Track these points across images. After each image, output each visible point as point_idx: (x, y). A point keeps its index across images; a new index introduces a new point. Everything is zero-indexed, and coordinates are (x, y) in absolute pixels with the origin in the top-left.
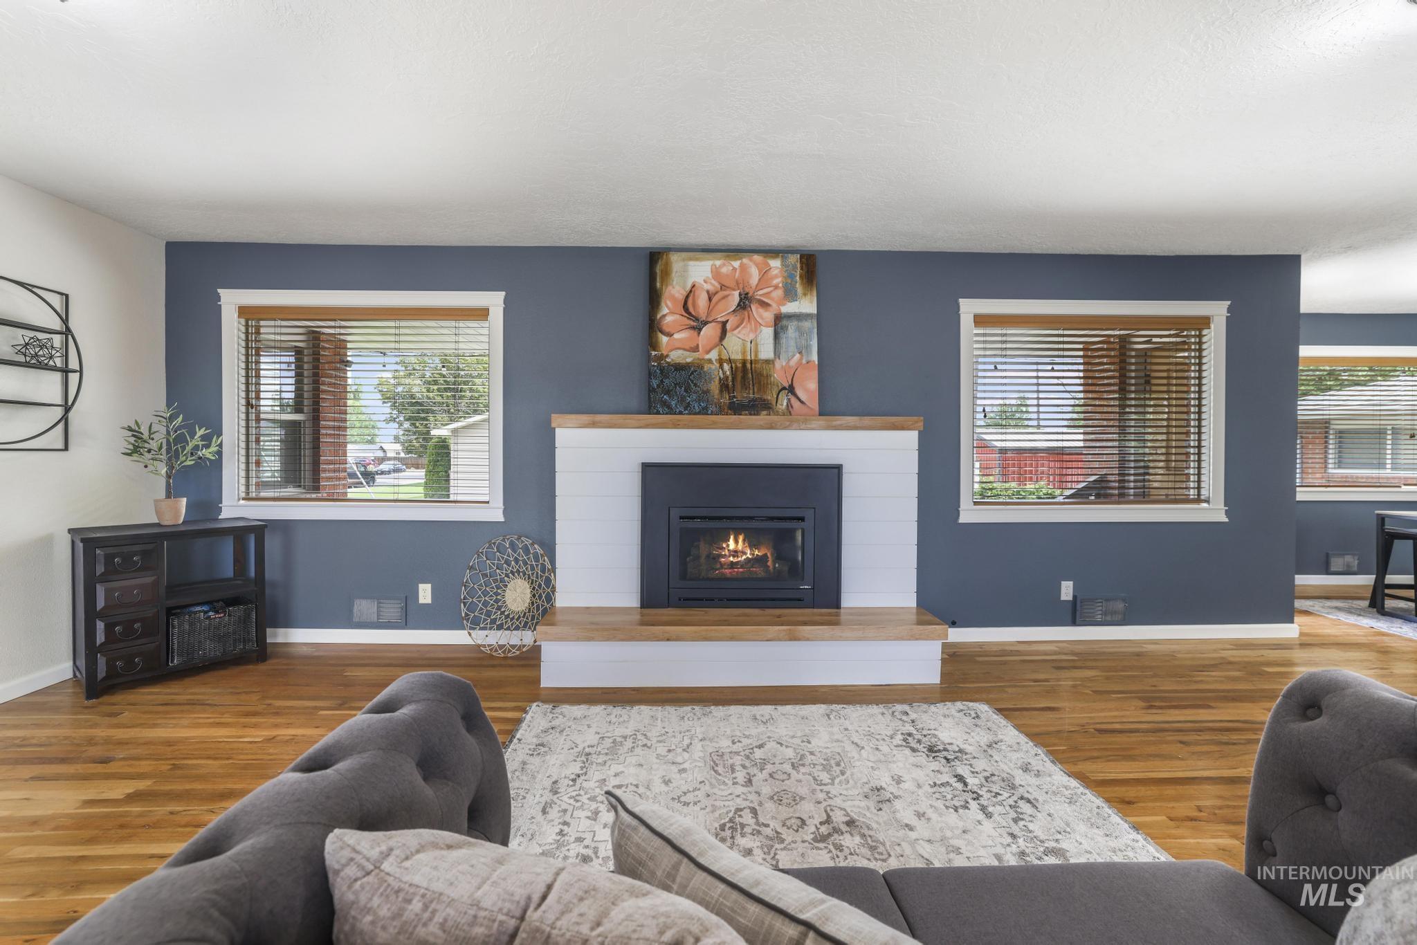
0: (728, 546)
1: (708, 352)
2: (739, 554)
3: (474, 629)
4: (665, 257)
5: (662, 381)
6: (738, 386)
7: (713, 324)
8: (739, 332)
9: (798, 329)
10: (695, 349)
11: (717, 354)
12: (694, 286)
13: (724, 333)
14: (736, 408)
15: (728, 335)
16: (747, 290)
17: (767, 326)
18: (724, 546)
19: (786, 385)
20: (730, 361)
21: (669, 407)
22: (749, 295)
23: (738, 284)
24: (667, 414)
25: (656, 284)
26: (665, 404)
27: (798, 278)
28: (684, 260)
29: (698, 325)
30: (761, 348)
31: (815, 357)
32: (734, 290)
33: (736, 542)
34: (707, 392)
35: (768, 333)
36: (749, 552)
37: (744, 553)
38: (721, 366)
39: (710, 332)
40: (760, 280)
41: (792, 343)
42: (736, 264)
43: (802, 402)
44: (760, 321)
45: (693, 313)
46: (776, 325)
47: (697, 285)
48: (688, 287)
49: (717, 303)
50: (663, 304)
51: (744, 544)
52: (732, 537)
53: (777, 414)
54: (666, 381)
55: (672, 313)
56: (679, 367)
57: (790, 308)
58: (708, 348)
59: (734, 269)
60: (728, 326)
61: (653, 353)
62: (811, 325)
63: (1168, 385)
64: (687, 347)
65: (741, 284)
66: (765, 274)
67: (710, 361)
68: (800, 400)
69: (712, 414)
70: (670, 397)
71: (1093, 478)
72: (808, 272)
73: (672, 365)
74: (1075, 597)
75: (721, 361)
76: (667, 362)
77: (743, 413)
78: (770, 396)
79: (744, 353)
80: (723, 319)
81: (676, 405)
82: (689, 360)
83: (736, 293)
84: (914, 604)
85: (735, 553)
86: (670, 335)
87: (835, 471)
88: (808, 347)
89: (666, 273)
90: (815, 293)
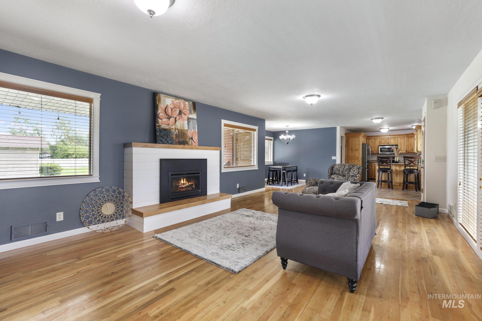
0: (181, 182)
1: (172, 126)
2: (185, 184)
3: (90, 225)
4: (159, 95)
5: (160, 133)
6: (180, 137)
7: (173, 118)
8: (179, 121)
9: (193, 122)
10: (169, 125)
11: (174, 127)
12: (167, 105)
13: (176, 121)
14: (180, 143)
15: (177, 121)
16: (181, 109)
17: (186, 120)
18: (180, 182)
19: (191, 137)
20: (178, 129)
21: (163, 142)
22: (181, 111)
23: (178, 107)
24: (162, 144)
25: (157, 102)
26: (161, 141)
27: (192, 108)
28: (164, 97)
29: (169, 118)
30: (185, 127)
31: (197, 130)
32: (178, 109)
33: (184, 181)
34: (172, 138)
35: (186, 122)
36: (187, 183)
37: (186, 184)
38: (176, 131)
39: (172, 120)
40: (184, 107)
41: (192, 126)
42: (178, 101)
43: (194, 142)
44: (184, 119)
45: (168, 114)
46: (188, 121)
47: (168, 105)
48: (166, 106)
49: (174, 111)
50: (159, 109)
51: (186, 181)
52: (182, 180)
53: (189, 145)
54: (161, 134)
55: (162, 113)
56: (165, 130)
57: (191, 116)
58: (172, 125)
59: (177, 103)
60: (177, 119)
61: (157, 124)
62: (195, 121)
63: (241, 141)
64: (166, 124)
65: (179, 107)
66: (185, 105)
67: (173, 129)
68: (194, 141)
69: (174, 144)
70: (163, 139)
71: (227, 162)
72: (194, 107)
73: (162, 129)
74: (239, 187)
75: (175, 129)
76: (161, 128)
77: (182, 144)
78: (188, 140)
79: (181, 127)
80: (175, 117)
81: (164, 141)
82: (167, 128)
83: (178, 110)
84: (219, 192)
85: (183, 184)
86: (161, 119)
87: (205, 160)
88: (195, 127)
89: (159, 100)
90: (196, 113)
